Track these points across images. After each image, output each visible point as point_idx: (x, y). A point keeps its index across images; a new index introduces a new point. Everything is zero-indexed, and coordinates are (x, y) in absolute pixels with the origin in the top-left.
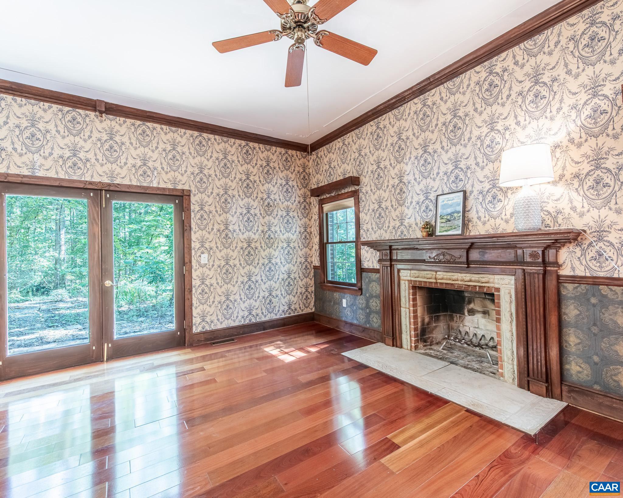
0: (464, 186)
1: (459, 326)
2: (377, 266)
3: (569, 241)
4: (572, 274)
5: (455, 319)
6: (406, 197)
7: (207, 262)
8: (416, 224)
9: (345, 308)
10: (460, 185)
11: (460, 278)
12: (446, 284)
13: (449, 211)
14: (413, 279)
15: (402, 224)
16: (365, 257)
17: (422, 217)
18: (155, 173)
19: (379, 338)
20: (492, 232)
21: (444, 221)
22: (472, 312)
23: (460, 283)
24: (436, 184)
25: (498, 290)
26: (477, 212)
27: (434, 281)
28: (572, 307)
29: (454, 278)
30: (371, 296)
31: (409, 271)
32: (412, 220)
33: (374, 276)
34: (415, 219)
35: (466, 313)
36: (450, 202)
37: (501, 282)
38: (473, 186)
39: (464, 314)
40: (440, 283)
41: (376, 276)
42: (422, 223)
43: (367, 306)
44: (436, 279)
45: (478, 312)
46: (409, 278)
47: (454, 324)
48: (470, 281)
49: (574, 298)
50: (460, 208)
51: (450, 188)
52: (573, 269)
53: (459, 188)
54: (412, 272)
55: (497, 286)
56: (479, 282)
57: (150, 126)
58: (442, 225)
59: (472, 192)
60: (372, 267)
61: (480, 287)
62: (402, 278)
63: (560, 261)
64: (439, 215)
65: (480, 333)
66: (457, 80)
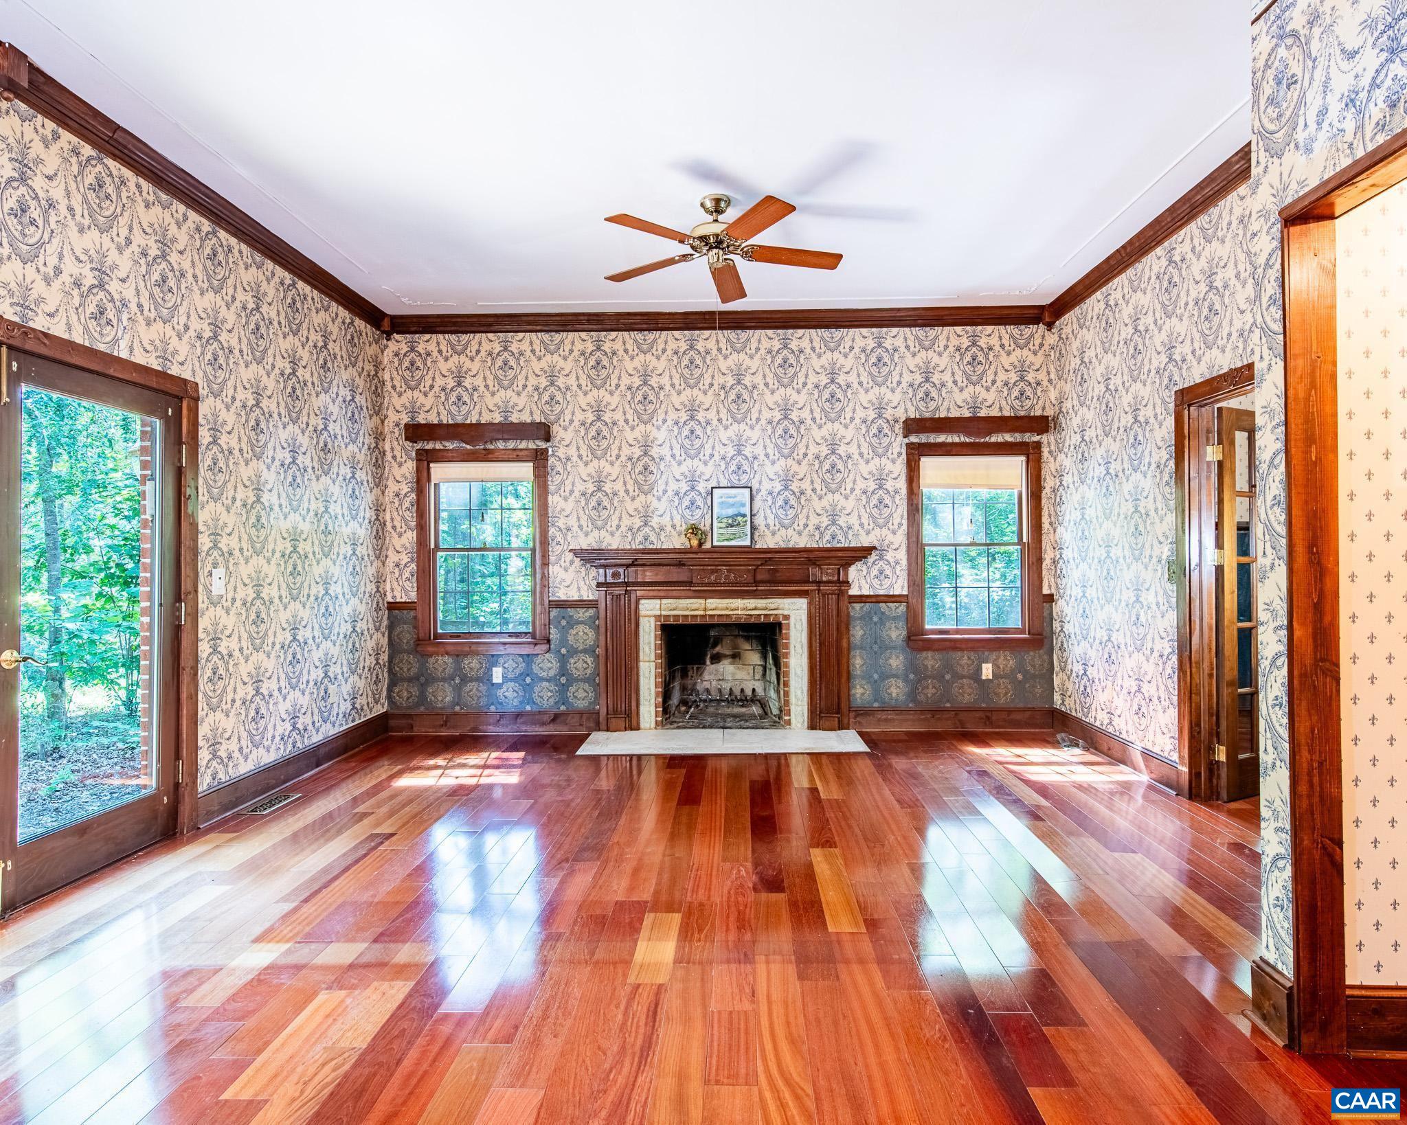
0: (749, 480)
1: (695, 684)
2: (588, 595)
3: (859, 559)
4: (858, 593)
5: (690, 673)
6: (656, 481)
7: (223, 592)
8: (674, 526)
9: (499, 686)
10: (744, 479)
11: (741, 606)
12: (720, 616)
13: (731, 512)
14: (664, 613)
15: (646, 524)
16: (558, 580)
17: (683, 516)
18: (125, 317)
19: (592, 725)
20: (783, 545)
21: (723, 525)
22: (717, 659)
23: (740, 612)
24: (708, 470)
25: (787, 617)
26: (766, 518)
27: (702, 613)
28: (858, 628)
29: (733, 606)
30: (573, 652)
31: (658, 601)
32: (666, 520)
33: (582, 614)
34: (672, 518)
35: (708, 662)
36: (731, 500)
37: (793, 607)
38: (760, 483)
39: (704, 663)
40: (711, 616)
41: (587, 614)
42: (684, 527)
43: (563, 671)
44: (705, 610)
45: (726, 656)
46: (658, 613)
47: (689, 682)
48: (755, 609)
49: (860, 619)
50: (747, 511)
51: (730, 480)
52: (860, 588)
53: (742, 483)
54: (664, 601)
55: (786, 613)
56: (766, 609)
57: (115, 172)
58: (721, 531)
59: (759, 490)
60: (576, 598)
61: (766, 616)
62: (642, 612)
63: (850, 580)
64: (715, 517)
65: (726, 686)
66: (744, 335)
